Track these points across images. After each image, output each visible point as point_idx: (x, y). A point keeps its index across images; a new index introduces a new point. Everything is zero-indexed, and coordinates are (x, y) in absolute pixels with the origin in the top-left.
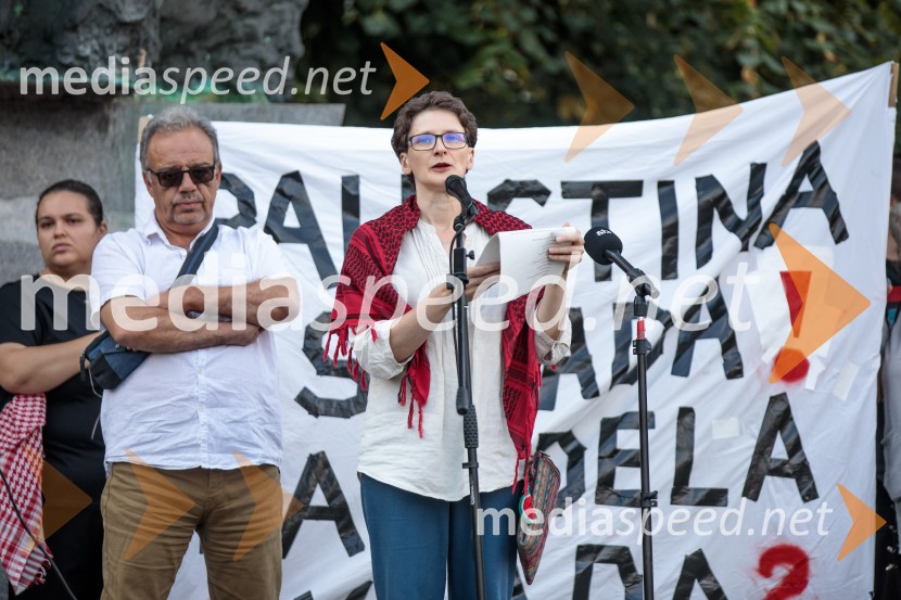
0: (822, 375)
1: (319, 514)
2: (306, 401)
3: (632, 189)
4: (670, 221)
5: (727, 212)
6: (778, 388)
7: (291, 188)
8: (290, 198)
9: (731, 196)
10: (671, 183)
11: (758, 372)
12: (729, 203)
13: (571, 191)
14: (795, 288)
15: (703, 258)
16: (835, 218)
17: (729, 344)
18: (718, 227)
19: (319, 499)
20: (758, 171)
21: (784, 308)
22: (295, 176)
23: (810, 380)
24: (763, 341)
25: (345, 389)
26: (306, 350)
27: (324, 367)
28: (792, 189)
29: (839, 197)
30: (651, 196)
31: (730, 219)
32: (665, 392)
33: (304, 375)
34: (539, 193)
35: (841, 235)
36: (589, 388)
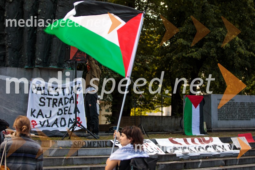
1: (40, 115)
2: (40, 105)
19: (40, 113)
23: (78, 104)
25: (42, 104)
26: (40, 100)
27: (41, 102)
32: (69, 105)
36: (62, 105)
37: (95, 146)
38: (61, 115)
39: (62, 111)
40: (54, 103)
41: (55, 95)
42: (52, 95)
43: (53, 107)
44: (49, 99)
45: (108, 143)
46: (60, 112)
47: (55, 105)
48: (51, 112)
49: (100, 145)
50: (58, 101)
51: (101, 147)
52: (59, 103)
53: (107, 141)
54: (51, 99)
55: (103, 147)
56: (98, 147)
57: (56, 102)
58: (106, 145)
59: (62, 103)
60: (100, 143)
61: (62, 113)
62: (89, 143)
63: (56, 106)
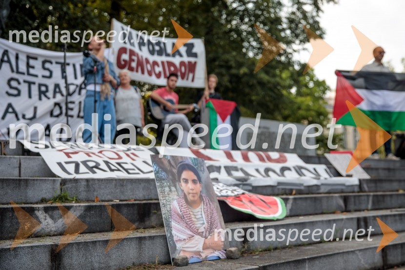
1: (11, 113)
2: (8, 93)
3: (68, 64)
7: (6, 53)
19: (10, 110)
26: (7, 84)
27: (12, 88)
30: (72, 66)
32: (76, 97)
33: (7, 89)
34: (51, 63)
36: (62, 95)
38: (57, 116)
39: (61, 108)
40: (42, 94)
41: (43, 76)
42: (36, 76)
43: (40, 99)
44: (30, 84)
46: (57, 112)
47: (46, 96)
48: (35, 108)
50: (51, 88)
52: (55, 92)
54: (34, 83)
57: (47, 91)
59: (60, 92)
61: (61, 113)
63: (49, 98)
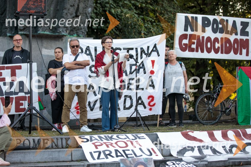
0: (156, 74)
3: (132, 49)
4: (137, 53)
5: (144, 52)
6: (150, 75)
7: (88, 48)
8: (88, 50)
9: (145, 50)
10: (137, 48)
11: (148, 73)
12: (145, 51)
13: (124, 49)
14: (153, 62)
15: (141, 58)
16: (158, 53)
17: (144, 69)
18: (143, 54)
20: (148, 47)
21: (151, 65)
22: (88, 47)
23: (155, 74)
24: (149, 69)
26: (90, 70)
27: (92, 72)
28: (153, 50)
29: (159, 51)
30: (134, 50)
31: (145, 53)
33: (89, 73)
34: (120, 49)
35: (159, 56)
36: (126, 75)
37: (47, 146)
45: (70, 140)
49: (56, 145)
51: (58, 148)
53: (69, 138)
55: (62, 148)
56: (52, 147)
58: (67, 144)
60: (55, 141)
62: (36, 142)
